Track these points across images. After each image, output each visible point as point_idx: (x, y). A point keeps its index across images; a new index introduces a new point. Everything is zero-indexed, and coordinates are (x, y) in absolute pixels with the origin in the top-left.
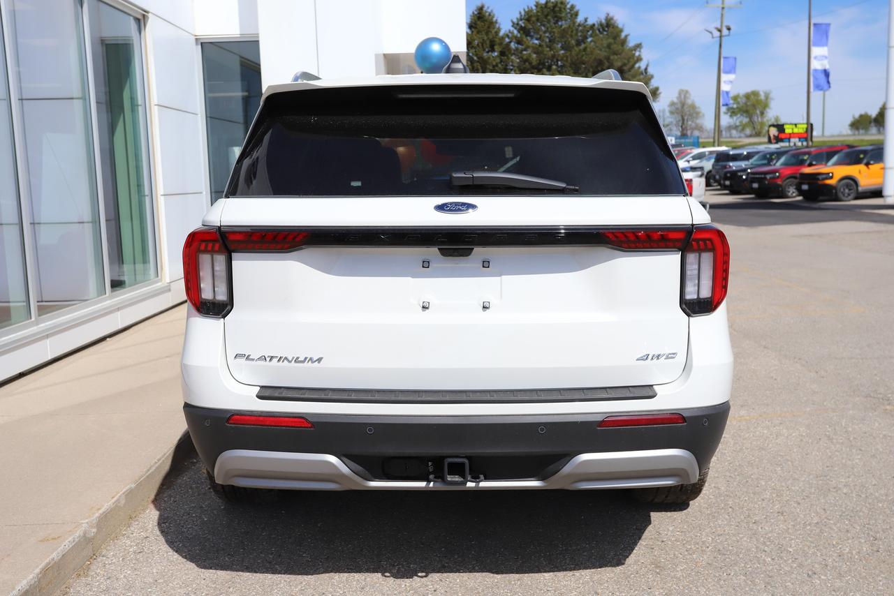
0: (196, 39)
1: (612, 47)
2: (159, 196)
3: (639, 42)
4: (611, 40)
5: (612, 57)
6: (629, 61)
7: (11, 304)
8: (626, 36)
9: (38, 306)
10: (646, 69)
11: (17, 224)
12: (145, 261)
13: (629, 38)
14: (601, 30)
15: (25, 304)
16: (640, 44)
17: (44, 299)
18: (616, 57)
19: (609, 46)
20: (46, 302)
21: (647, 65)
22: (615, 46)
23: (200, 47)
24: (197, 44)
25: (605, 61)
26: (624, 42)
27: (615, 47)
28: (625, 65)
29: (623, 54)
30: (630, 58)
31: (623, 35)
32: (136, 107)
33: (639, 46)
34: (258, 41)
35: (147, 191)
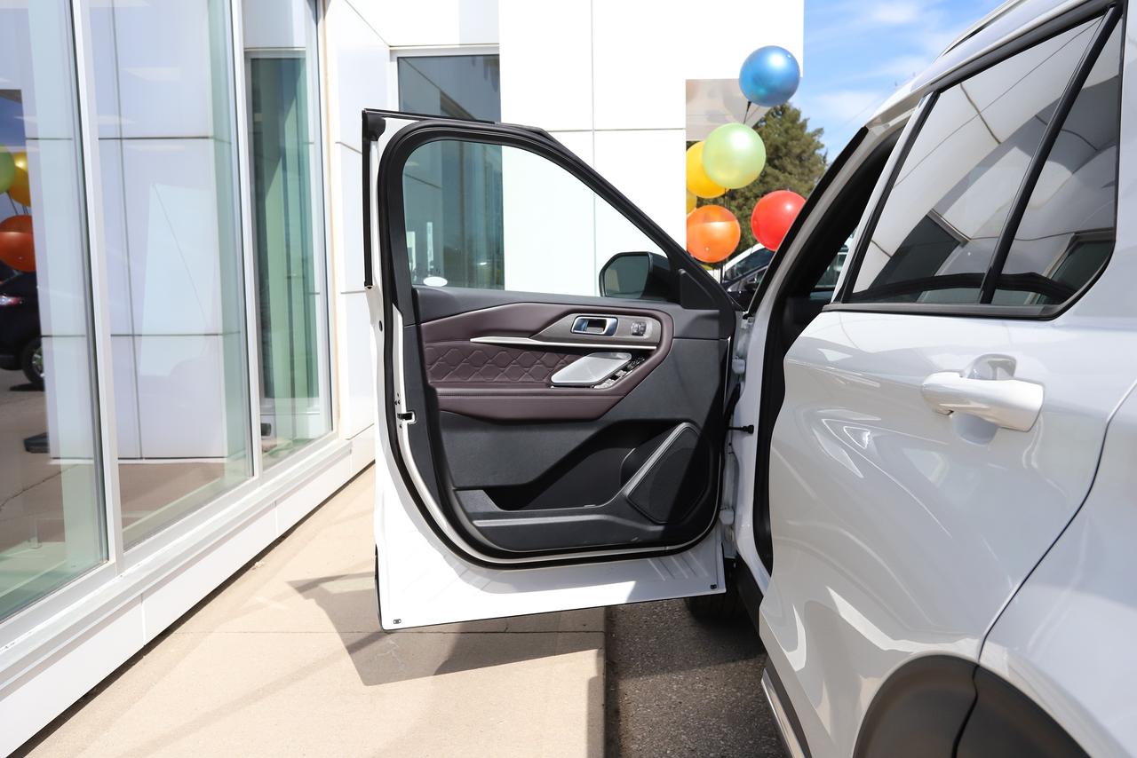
0: (391, 51)
1: (790, 132)
2: (338, 293)
3: (819, 127)
4: (789, 125)
5: (790, 143)
6: (808, 147)
7: (62, 462)
8: (805, 121)
9: (119, 465)
10: (825, 157)
11: (83, 336)
12: (311, 391)
13: (809, 124)
14: (775, 114)
15: (92, 462)
16: (822, 129)
17: (144, 456)
18: (795, 143)
19: (786, 131)
20: (146, 458)
21: (826, 154)
22: (794, 130)
23: (396, 63)
24: (391, 60)
25: (783, 148)
26: (803, 126)
27: (793, 132)
28: (804, 152)
29: (803, 140)
30: (810, 144)
31: (801, 120)
32: (305, 147)
33: (820, 131)
34: (498, 55)
35: (318, 286)
